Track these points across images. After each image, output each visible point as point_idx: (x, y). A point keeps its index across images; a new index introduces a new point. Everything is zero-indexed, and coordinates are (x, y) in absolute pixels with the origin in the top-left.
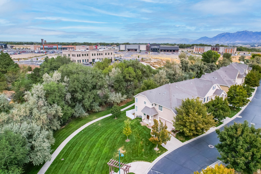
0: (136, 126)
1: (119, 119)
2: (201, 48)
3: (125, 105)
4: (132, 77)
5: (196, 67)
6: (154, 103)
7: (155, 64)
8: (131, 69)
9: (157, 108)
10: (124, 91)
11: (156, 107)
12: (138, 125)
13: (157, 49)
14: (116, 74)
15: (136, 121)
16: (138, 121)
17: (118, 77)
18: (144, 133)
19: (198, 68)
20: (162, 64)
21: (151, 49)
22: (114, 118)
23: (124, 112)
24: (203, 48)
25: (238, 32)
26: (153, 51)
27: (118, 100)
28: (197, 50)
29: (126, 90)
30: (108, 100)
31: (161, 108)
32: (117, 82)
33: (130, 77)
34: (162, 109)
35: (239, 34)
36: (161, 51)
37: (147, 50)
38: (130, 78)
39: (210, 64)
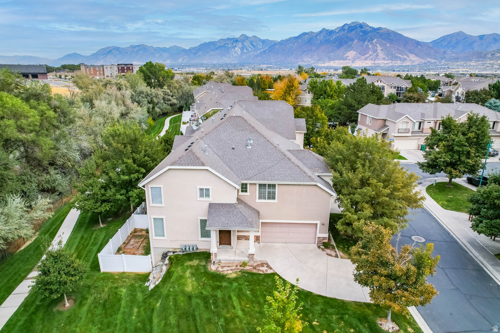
9: (252, 196)
11: (247, 194)
16: (197, 269)
28: (88, 73)
31: (272, 190)
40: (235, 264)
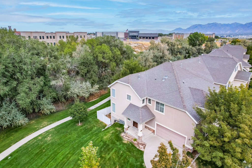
0: (114, 143)
1: (85, 125)
2: (180, 36)
3: (98, 100)
4: (108, 58)
5: (184, 49)
6: (147, 98)
7: (135, 48)
8: (105, 47)
9: (153, 107)
10: (97, 79)
11: (151, 105)
12: (117, 141)
13: (136, 36)
14: (83, 53)
15: (113, 131)
16: (117, 132)
17: (85, 57)
18: (130, 164)
19: (185, 51)
20: (143, 48)
21: (130, 36)
22: (77, 124)
23: (94, 113)
24: (182, 36)
25: (209, 24)
26: (132, 38)
27: (84, 93)
28: (176, 37)
29: (99, 78)
30: (69, 93)
31: (162, 107)
32: (83, 65)
33: (103, 58)
34: (163, 109)
35: (210, 26)
36: (140, 38)
37: (126, 37)
38: (104, 60)
39: (198, 47)
40: (132, 138)
